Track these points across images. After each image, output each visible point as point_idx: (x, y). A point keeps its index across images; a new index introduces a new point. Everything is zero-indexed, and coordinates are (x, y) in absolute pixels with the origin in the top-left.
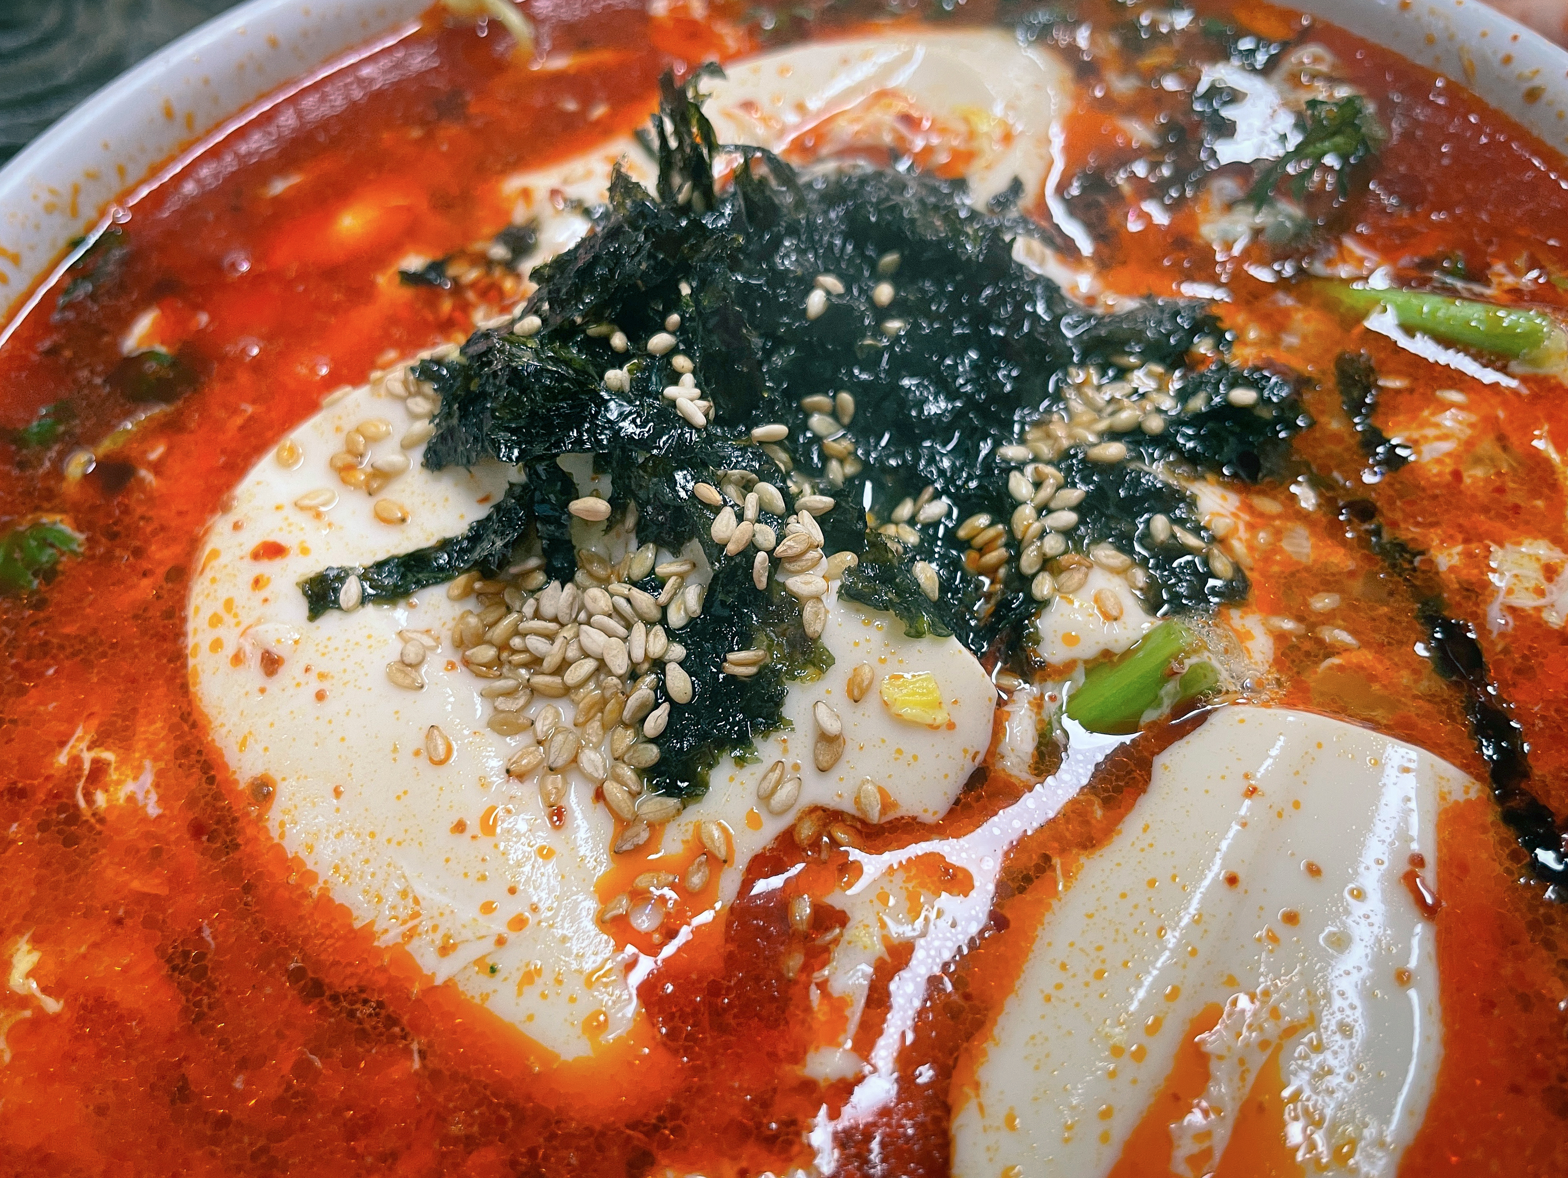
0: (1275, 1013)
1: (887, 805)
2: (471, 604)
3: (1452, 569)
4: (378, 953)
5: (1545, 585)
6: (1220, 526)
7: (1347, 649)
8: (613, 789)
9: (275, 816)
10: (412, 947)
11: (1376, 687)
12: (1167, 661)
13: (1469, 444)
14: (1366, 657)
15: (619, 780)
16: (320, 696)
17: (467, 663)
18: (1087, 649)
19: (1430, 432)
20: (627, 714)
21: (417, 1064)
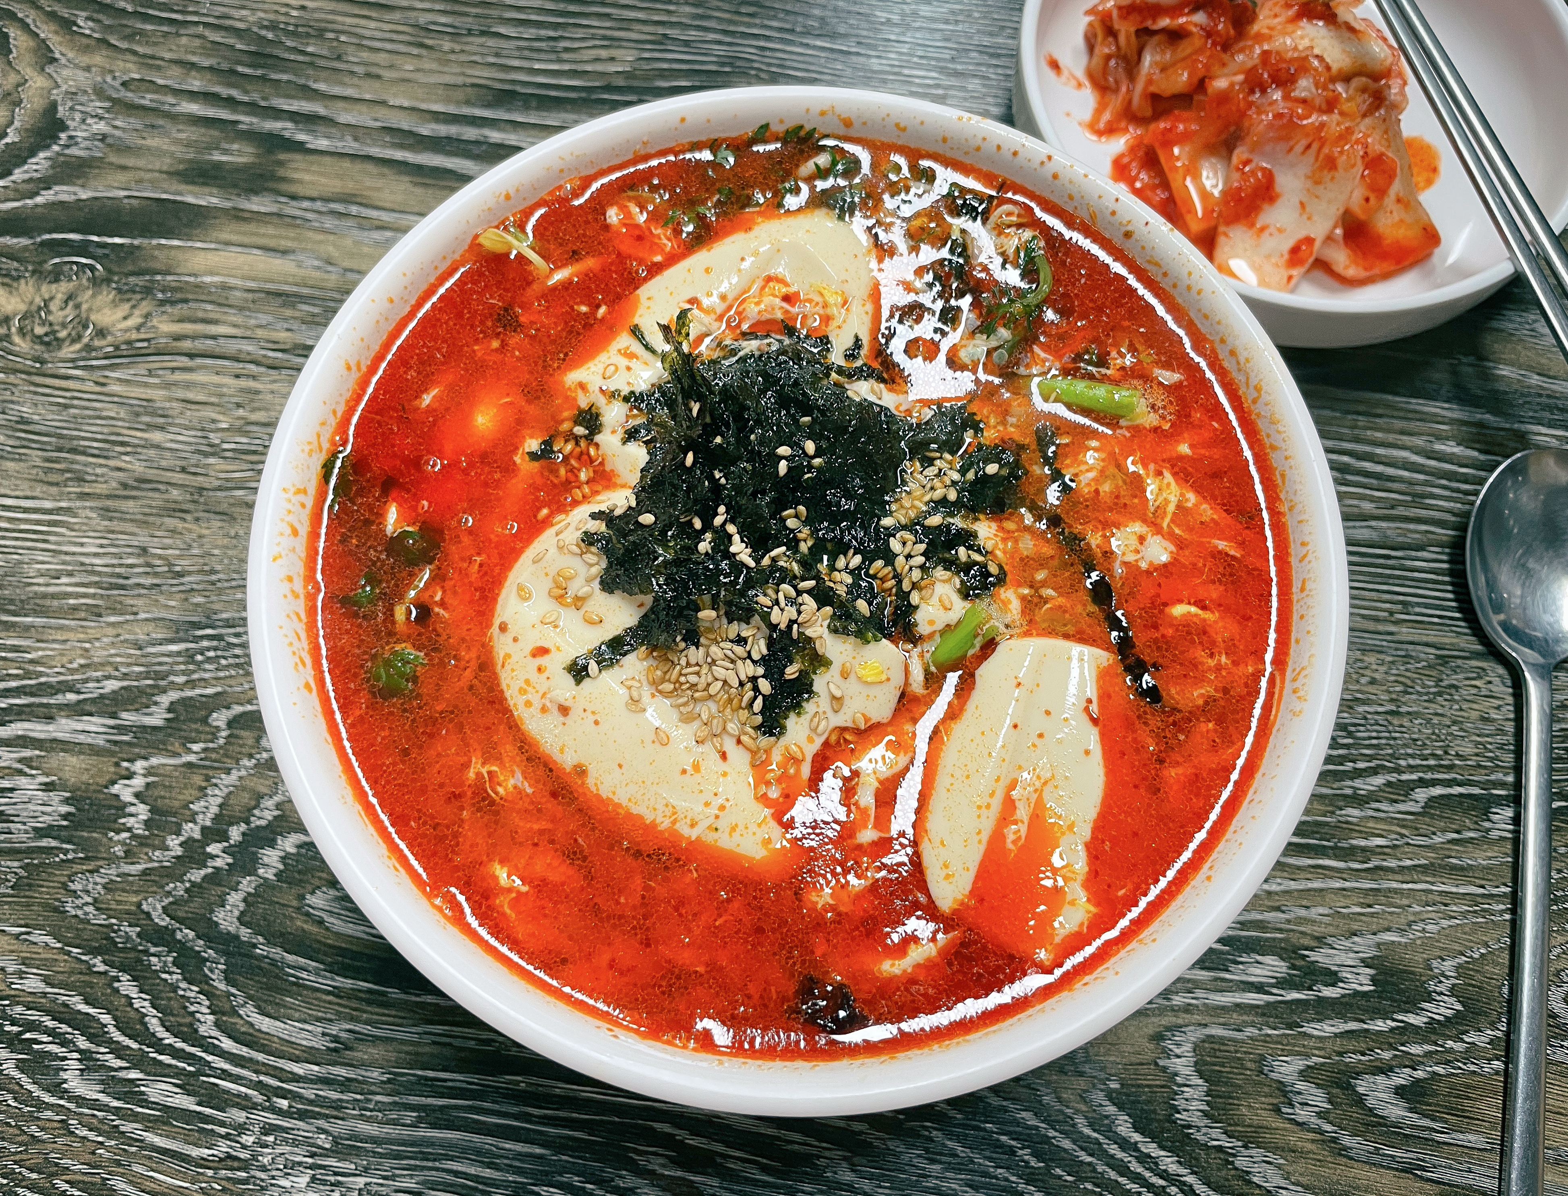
0: (1039, 777)
1: (867, 720)
2: (651, 661)
3: (1098, 546)
4: (661, 832)
5: (1139, 547)
6: (989, 546)
7: (1053, 598)
8: (745, 739)
9: (590, 781)
10: (677, 826)
11: (1067, 616)
12: (975, 629)
13: (1102, 472)
14: (1061, 600)
15: (746, 734)
16: (596, 723)
17: (660, 692)
18: (940, 626)
19: (1083, 468)
20: (744, 705)
21: (695, 875)
